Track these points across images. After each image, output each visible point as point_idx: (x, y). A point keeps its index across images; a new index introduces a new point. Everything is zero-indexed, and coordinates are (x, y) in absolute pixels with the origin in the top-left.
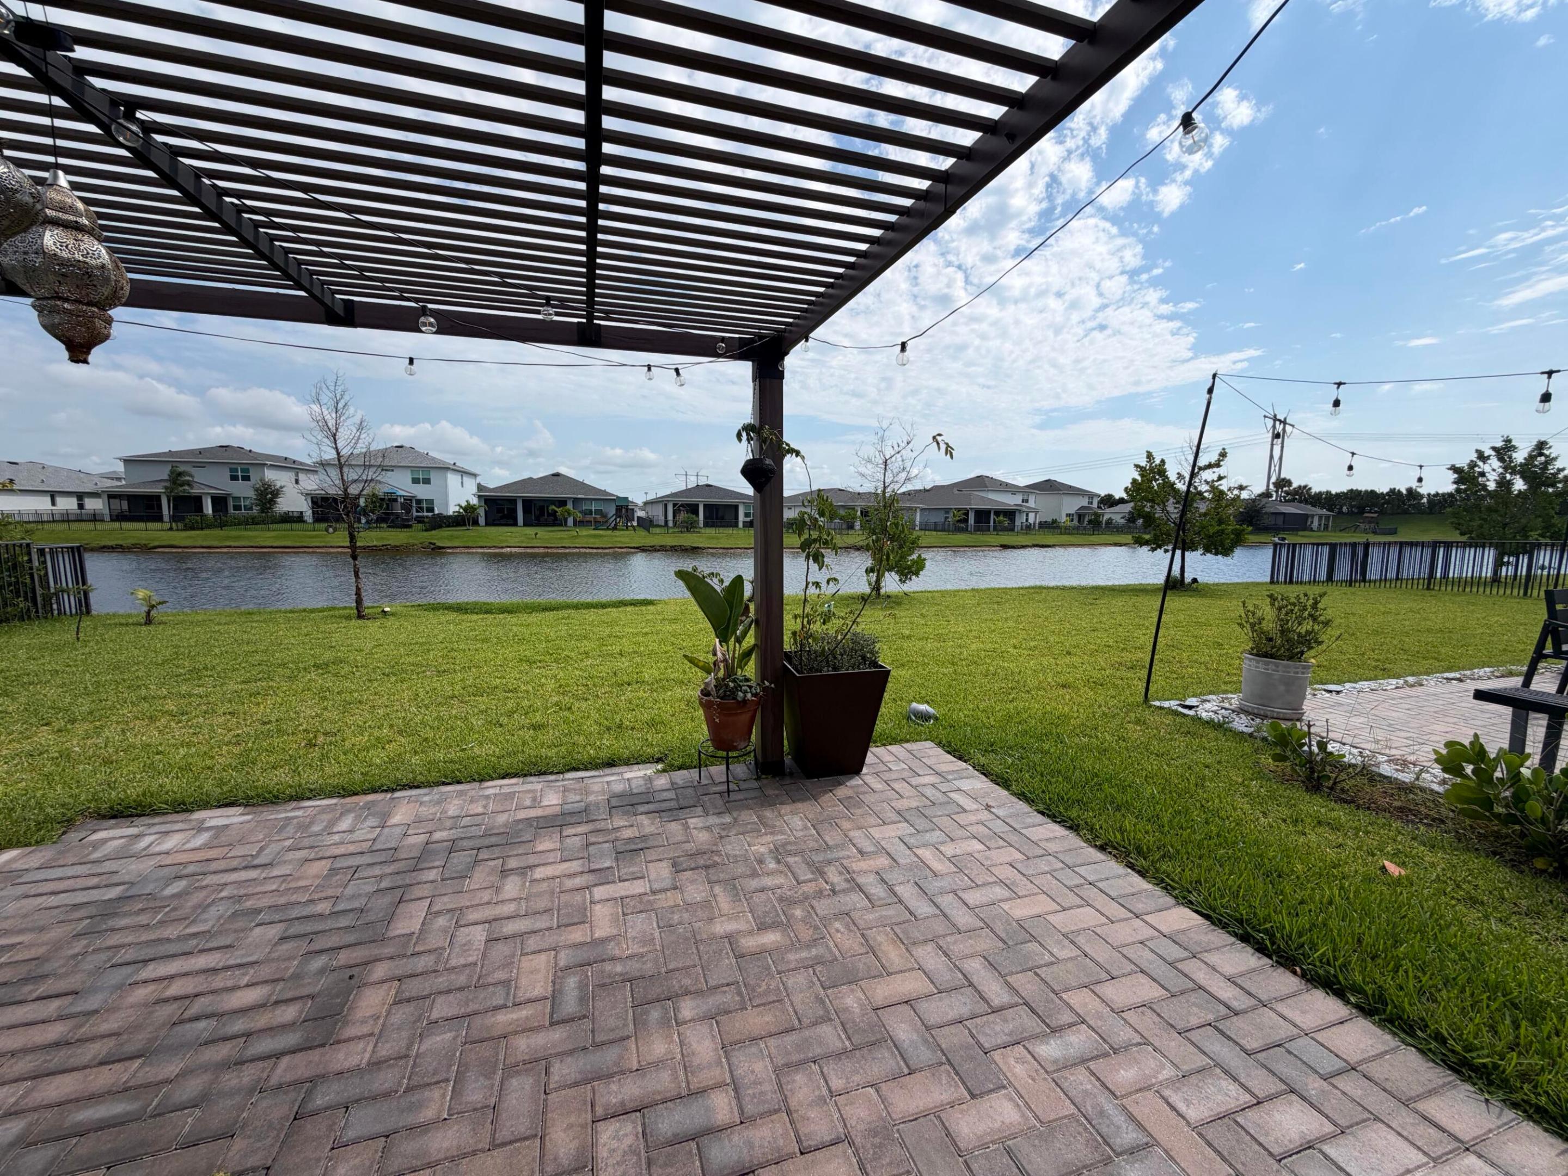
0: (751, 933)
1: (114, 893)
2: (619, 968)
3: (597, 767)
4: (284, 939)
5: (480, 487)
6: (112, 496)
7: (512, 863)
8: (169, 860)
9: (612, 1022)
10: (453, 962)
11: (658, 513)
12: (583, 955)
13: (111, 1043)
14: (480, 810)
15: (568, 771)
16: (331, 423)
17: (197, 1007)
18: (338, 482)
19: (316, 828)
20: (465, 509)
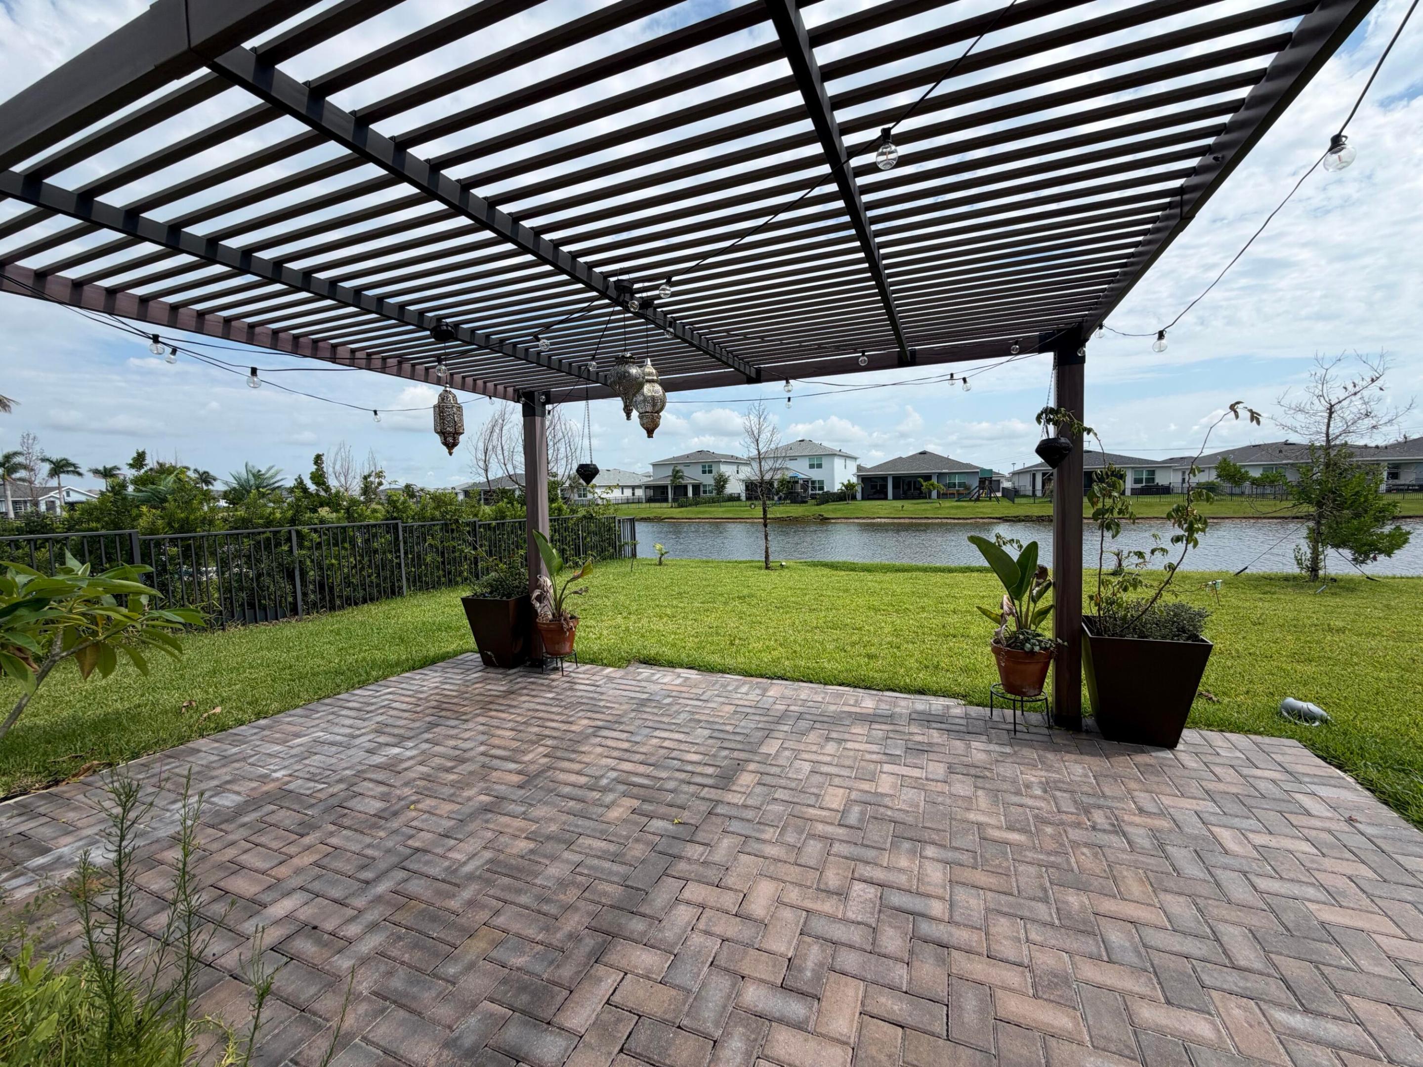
0: (999, 828)
1: (645, 696)
2: (889, 813)
3: (910, 692)
4: (710, 737)
5: (859, 468)
6: (647, 487)
7: (834, 735)
8: (665, 687)
9: (876, 838)
10: (790, 775)
11: (1025, 483)
12: (868, 798)
13: (643, 757)
14: (820, 699)
15: (888, 690)
16: (756, 432)
17: (674, 754)
18: (758, 472)
19: (730, 688)
20: (846, 487)
